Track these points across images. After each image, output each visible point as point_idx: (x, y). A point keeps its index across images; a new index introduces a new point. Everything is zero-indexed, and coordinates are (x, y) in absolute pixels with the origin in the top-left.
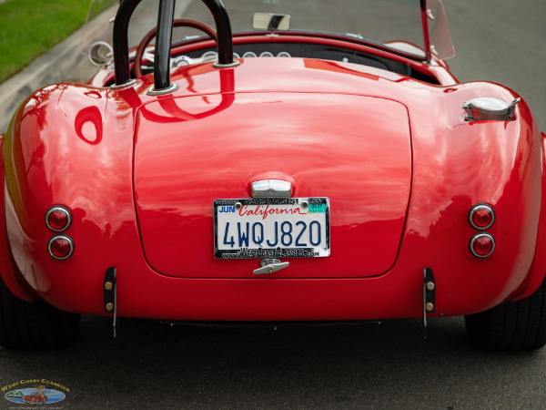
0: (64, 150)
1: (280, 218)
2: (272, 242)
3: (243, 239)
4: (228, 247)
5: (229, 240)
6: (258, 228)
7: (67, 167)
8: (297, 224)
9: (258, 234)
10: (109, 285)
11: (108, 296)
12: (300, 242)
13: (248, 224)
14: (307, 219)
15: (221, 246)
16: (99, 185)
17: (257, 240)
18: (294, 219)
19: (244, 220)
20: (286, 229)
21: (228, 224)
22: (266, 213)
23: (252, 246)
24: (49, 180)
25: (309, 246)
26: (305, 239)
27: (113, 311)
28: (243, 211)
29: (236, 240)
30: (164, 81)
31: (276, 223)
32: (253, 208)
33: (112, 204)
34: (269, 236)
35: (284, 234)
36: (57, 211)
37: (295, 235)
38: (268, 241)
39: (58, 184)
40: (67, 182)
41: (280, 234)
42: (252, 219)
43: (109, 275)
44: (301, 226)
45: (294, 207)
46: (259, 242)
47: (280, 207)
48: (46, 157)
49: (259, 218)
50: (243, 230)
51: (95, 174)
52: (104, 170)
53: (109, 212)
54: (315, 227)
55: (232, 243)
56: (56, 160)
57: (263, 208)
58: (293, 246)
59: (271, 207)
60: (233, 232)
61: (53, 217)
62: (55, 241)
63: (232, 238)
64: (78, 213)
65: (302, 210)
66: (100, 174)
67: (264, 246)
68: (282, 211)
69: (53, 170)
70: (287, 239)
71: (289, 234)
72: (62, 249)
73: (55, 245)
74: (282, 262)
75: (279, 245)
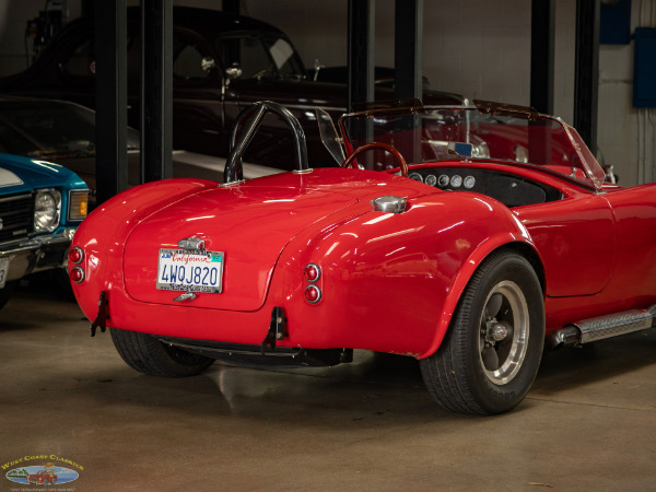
1: (195, 264)
2: (189, 280)
3: (173, 277)
4: (164, 282)
5: (165, 277)
6: (182, 269)
8: (204, 269)
9: (182, 274)
10: (100, 303)
12: (204, 282)
13: (177, 266)
14: (210, 266)
15: (160, 281)
17: (181, 278)
18: (202, 265)
19: (175, 264)
20: (198, 271)
21: (165, 266)
22: (187, 260)
23: (178, 282)
25: (210, 285)
26: (207, 280)
28: (175, 257)
29: (169, 277)
31: (192, 268)
32: (180, 256)
34: (188, 277)
35: (196, 275)
37: (202, 276)
38: (187, 280)
41: (194, 275)
42: (180, 264)
44: (206, 271)
45: (203, 257)
46: (182, 280)
47: (196, 256)
49: (183, 263)
50: (174, 271)
54: (214, 271)
55: (167, 279)
57: (186, 256)
59: (191, 256)
60: (168, 272)
61: (73, 254)
62: (74, 270)
63: (167, 275)
65: (208, 260)
67: (185, 283)
68: (196, 259)
70: (197, 278)
71: (199, 275)
75: (193, 283)
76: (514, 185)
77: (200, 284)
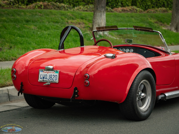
1: (50, 74)
3: (43, 78)
6: (46, 76)
8: (53, 75)
9: (46, 77)
14: (55, 74)
19: (44, 74)
21: (41, 74)
25: (55, 80)
28: (44, 72)
32: (46, 71)
34: (48, 78)
37: (52, 78)
41: (50, 77)
42: (46, 74)
45: (53, 72)
46: (46, 79)
50: (44, 76)
53: (20, 70)
54: (56, 76)
55: (41, 78)
57: (47, 71)
58: (52, 80)
59: (49, 71)
61: (13, 71)
62: (13, 76)
68: (51, 72)
75: (50, 80)
76: (145, 52)
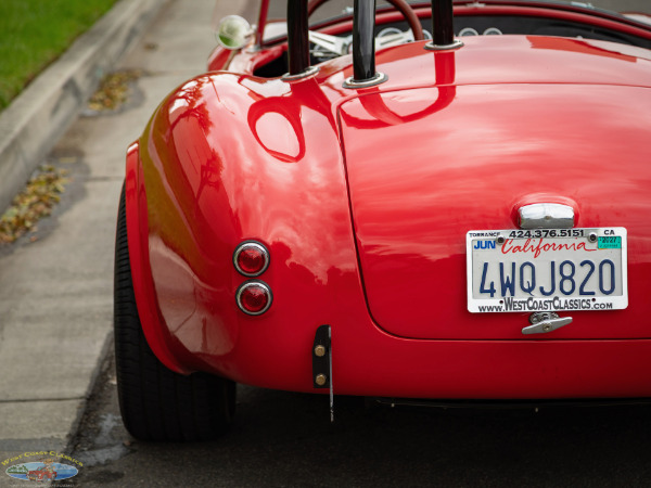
0: (247, 163)
1: (559, 257)
2: (547, 290)
3: (508, 286)
4: (486, 297)
5: (487, 287)
6: (527, 270)
7: (256, 188)
8: (582, 264)
9: (527, 278)
10: (320, 350)
11: (321, 365)
12: (585, 290)
13: (514, 264)
14: (596, 257)
16: (309, 213)
17: (526, 287)
18: (577, 257)
19: (508, 259)
20: (567, 271)
21: (486, 265)
22: (538, 248)
23: (520, 295)
24: (233, 204)
25: (598, 294)
26: (592, 286)
27: (327, 385)
28: (508, 246)
29: (498, 287)
30: (367, 68)
31: (553, 263)
32: (521, 242)
33: (329, 238)
34: (543, 280)
35: (564, 278)
36: (249, 248)
37: (578, 279)
38: (542, 289)
39: (247, 211)
40: (259, 208)
41: (558, 278)
42: (520, 258)
43: (321, 336)
44: (587, 268)
45: (578, 241)
46: (529, 290)
47: (558, 241)
48: (224, 174)
49: (528, 256)
50: (508, 273)
51: (303, 198)
52: (316, 191)
53: (325, 249)
54: (606, 268)
55: (492, 291)
56: (239, 178)
57: (535, 242)
59: (549, 240)
60: (493, 276)
61: (244, 257)
62: (246, 289)
63: (492, 284)
64: (279, 250)
65: (589, 245)
66: (311, 198)
67: (536, 295)
68: (561, 247)
69: (239, 192)
70: (567, 286)
71: (570, 278)
72: (256, 301)
73: (247, 295)
74: (560, 317)
75: (557, 292)
77: (576, 296)
